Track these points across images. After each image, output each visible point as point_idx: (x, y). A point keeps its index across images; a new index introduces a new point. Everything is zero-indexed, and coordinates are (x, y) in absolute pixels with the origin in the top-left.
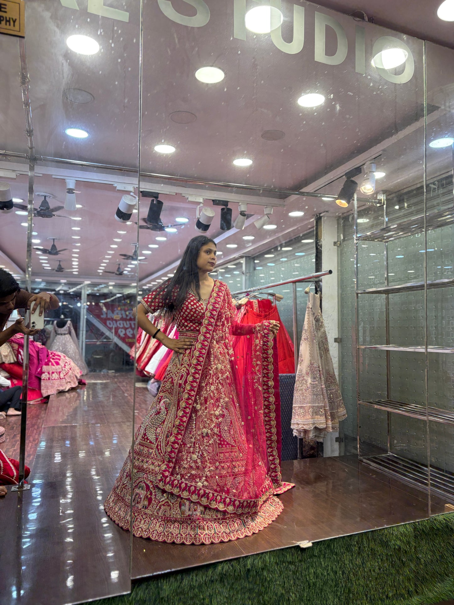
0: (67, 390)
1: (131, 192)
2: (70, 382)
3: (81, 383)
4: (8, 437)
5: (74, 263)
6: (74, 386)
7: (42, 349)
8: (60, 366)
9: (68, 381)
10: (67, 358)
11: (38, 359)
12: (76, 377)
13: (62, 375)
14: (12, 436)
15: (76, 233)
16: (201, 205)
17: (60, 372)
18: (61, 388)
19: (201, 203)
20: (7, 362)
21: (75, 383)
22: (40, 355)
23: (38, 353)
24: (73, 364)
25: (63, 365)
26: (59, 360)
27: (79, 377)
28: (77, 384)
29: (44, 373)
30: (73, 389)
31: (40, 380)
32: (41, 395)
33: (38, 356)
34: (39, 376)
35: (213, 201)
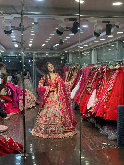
0: (31, 107)
1: (63, 21)
2: (32, 104)
3: (37, 104)
4: (9, 131)
5: (30, 44)
6: (34, 106)
7: (18, 88)
8: (27, 96)
9: (31, 103)
10: (30, 92)
11: (17, 93)
12: (35, 101)
13: (28, 101)
14: (11, 130)
15: (33, 33)
16: (96, 24)
17: (27, 99)
18: (28, 107)
19: (96, 23)
20: (3, 95)
21: (34, 104)
22: (18, 91)
23: (17, 90)
24: (33, 95)
25: (28, 96)
26: (27, 93)
27: (36, 101)
28: (35, 104)
29: (20, 100)
30: (33, 107)
31: (18, 103)
32: (19, 110)
33: (17, 92)
34: (18, 101)
35: (102, 21)
